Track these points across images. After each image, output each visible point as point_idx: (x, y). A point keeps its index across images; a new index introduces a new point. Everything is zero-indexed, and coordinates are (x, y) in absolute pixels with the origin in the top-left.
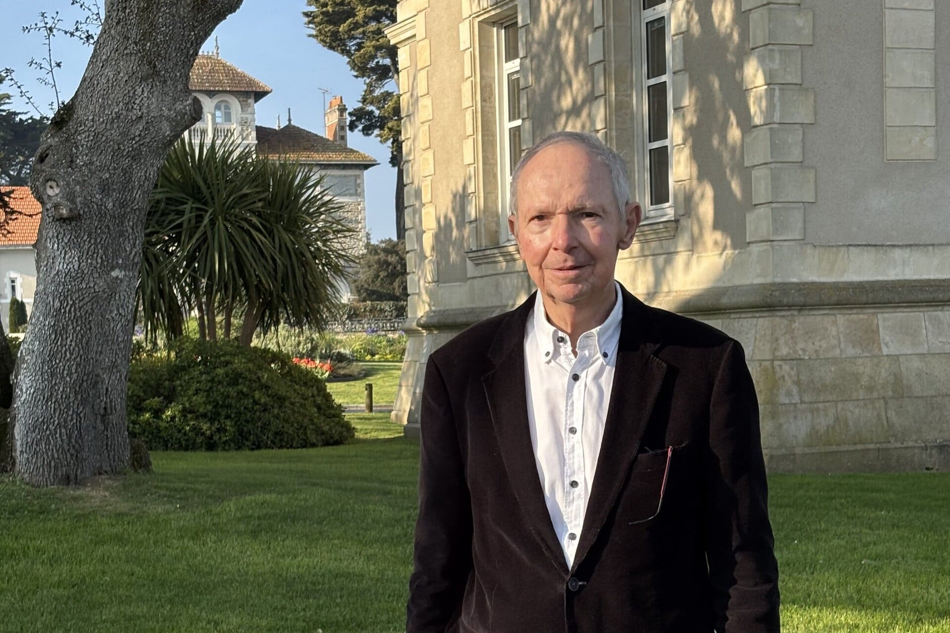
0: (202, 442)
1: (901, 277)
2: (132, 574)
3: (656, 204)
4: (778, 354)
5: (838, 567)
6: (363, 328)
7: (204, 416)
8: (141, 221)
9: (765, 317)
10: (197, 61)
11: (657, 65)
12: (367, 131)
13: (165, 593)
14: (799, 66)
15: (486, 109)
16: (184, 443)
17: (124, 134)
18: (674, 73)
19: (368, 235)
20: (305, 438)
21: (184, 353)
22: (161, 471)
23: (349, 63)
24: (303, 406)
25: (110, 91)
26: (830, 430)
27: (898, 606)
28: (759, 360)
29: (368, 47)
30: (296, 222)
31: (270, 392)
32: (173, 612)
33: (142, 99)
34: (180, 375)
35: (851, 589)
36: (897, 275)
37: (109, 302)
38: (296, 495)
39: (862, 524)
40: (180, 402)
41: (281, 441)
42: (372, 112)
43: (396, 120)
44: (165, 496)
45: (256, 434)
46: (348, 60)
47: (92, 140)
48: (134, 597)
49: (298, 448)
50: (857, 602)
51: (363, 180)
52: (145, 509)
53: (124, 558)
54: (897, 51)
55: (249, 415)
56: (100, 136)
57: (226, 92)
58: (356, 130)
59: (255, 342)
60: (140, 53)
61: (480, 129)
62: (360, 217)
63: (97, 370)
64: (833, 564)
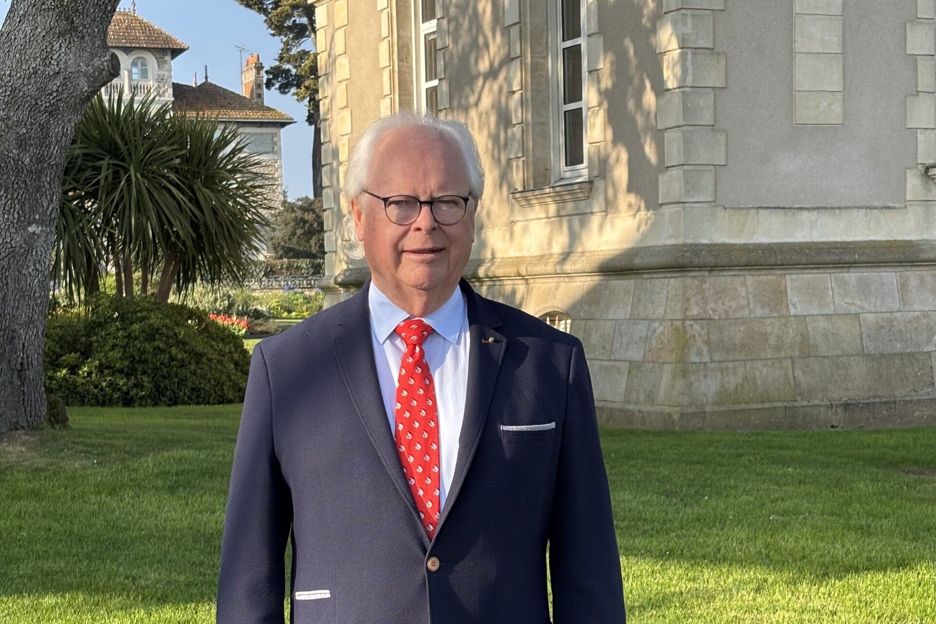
0: (118, 398)
1: (808, 240)
2: (50, 530)
3: (571, 164)
4: (688, 314)
5: (747, 522)
6: (280, 285)
7: (121, 371)
8: (58, 177)
9: (677, 277)
10: (114, 17)
11: (572, 29)
12: (283, 89)
13: (82, 548)
14: (711, 30)
15: (403, 69)
16: (100, 398)
17: (41, 90)
18: (589, 36)
19: (284, 193)
20: (222, 394)
21: (100, 309)
22: (77, 427)
23: (266, 21)
24: (220, 362)
25: (27, 47)
26: (739, 388)
27: (805, 560)
28: (671, 320)
29: (285, 6)
30: (213, 179)
31: (187, 348)
32: (91, 566)
33: (60, 55)
34: (97, 331)
35: (759, 543)
36: (805, 237)
37: (26, 258)
38: (214, 451)
39: (770, 481)
40: (97, 358)
41: (198, 397)
42: (289, 71)
43: (312, 79)
44: (82, 451)
45: (173, 390)
46: (265, 18)
47: (9, 95)
48: (51, 552)
49: (215, 404)
50: (766, 556)
51: (280, 138)
52: (62, 465)
53: (41, 513)
54: (807, 17)
55: (165, 370)
56: (17, 91)
57: (143, 48)
58: (273, 88)
59: (172, 299)
60: (58, 8)
61: (397, 88)
62: (276, 176)
63: (13, 326)
64: (742, 520)
